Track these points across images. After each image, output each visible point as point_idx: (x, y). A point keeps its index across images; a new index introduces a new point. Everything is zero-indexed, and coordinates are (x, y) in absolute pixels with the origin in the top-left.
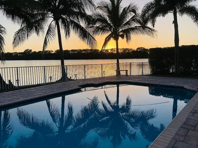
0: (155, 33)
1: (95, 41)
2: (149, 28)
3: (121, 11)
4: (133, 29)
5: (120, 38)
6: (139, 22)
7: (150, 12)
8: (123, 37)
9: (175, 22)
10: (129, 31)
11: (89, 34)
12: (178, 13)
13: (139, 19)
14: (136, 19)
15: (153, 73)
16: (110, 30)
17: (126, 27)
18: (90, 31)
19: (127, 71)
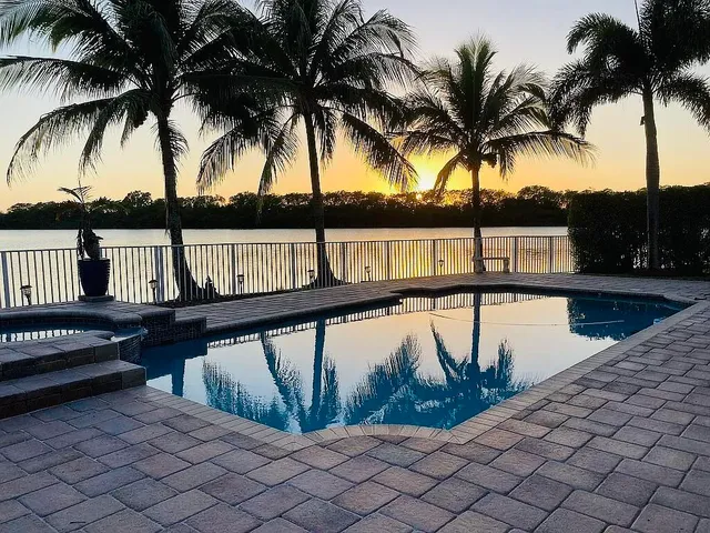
0: (588, 153)
1: (413, 174)
2: (571, 138)
3: (488, 86)
4: (522, 139)
5: (485, 164)
6: (541, 117)
7: (576, 91)
8: (492, 162)
9: (648, 120)
10: (510, 142)
11: (395, 151)
12: (655, 96)
13: (541, 108)
14: (532, 109)
15: (581, 269)
16: (455, 140)
17: (503, 133)
18: (396, 142)
19: (506, 261)
